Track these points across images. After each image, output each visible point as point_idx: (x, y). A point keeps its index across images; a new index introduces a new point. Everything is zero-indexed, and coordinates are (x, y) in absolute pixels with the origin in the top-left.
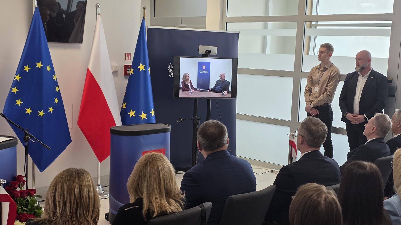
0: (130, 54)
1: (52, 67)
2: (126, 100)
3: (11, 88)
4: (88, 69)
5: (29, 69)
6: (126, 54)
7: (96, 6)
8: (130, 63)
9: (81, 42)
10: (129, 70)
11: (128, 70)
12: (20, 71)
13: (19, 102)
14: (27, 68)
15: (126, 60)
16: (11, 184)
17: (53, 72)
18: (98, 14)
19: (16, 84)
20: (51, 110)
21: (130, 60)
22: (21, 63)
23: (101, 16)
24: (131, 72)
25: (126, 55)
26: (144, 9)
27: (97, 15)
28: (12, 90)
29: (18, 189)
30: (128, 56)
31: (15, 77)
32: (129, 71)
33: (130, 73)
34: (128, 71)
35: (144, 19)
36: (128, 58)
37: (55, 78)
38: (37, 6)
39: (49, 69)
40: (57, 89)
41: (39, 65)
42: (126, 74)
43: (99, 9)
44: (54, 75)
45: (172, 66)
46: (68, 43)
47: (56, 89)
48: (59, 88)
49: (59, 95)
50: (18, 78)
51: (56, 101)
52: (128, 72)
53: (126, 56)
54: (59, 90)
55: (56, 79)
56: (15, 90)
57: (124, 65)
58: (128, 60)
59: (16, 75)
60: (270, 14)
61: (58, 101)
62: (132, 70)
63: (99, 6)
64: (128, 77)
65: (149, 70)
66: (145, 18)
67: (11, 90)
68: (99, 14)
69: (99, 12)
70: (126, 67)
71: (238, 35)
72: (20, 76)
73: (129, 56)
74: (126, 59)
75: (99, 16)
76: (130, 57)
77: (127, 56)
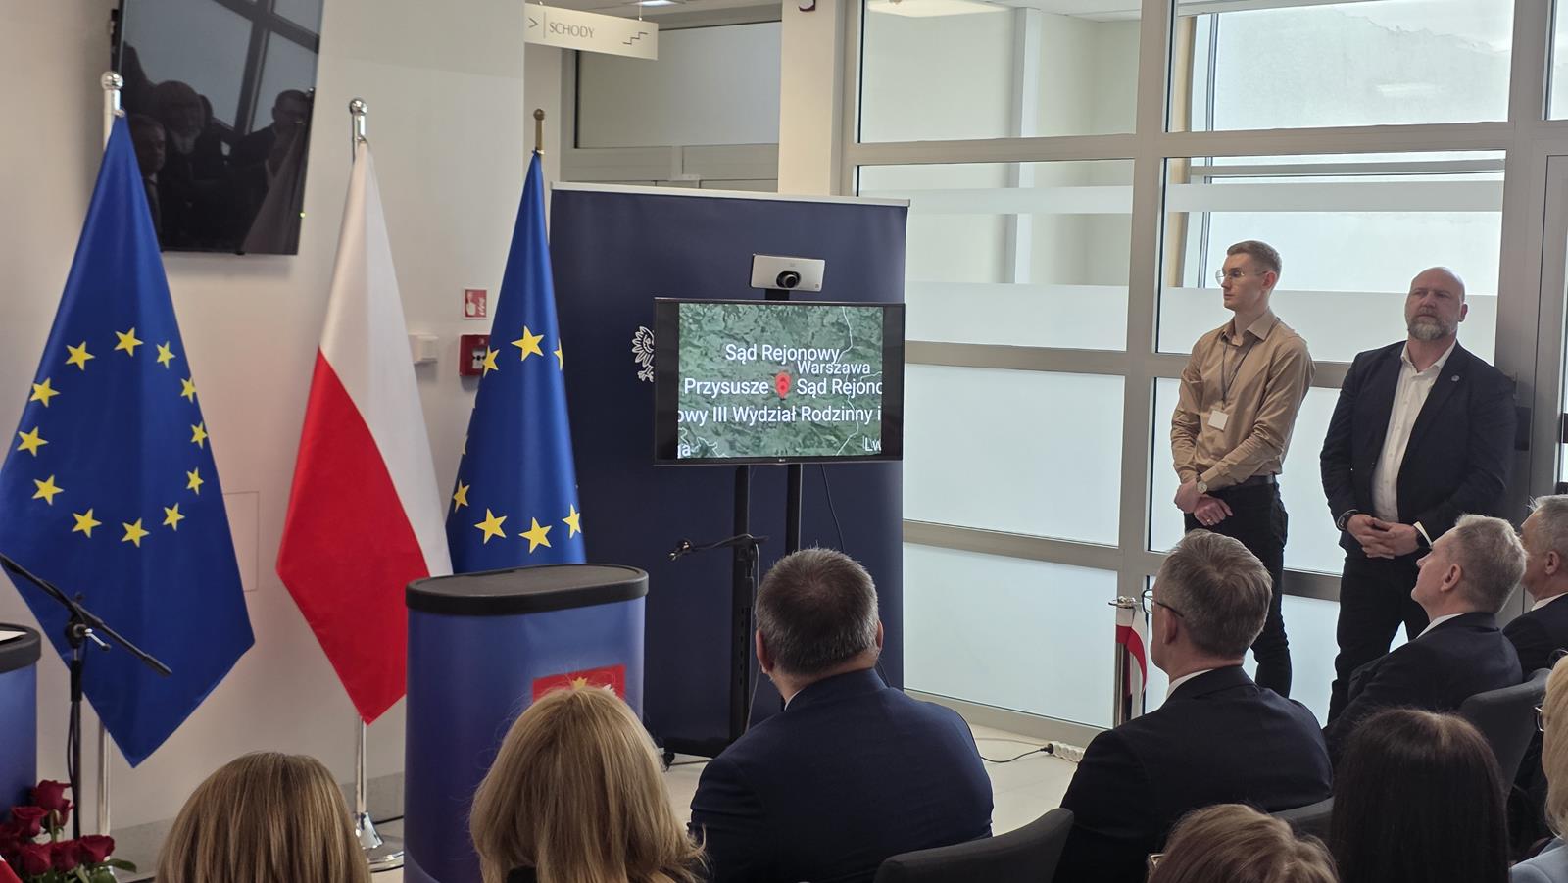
0: (483, 294)
1: (178, 348)
2: (468, 472)
3: (17, 435)
4: (320, 355)
5: (90, 356)
6: (467, 291)
7: (351, 110)
8: (484, 327)
9: (292, 248)
10: (482, 354)
11: (476, 354)
12: (54, 367)
13: (47, 490)
14: (80, 356)
15: (467, 315)
16: (15, 818)
17: (181, 368)
18: (356, 140)
19: (36, 416)
20: (173, 517)
21: (485, 316)
22: (57, 336)
23: (368, 146)
24: (489, 361)
25: (470, 295)
26: (539, 116)
27: (356, 144)
28: (21, 441)
29: (43, 839)
30: (476, 301)
31: (33, 392)
32: (479, 358)
33: (484, 366)
34: (475, 361)
35: (537, 156)
36: (477, 310)
37: (188, 390)
38: (121, 112)
39: (165, 355)
40: (198, 436)
41: (128, 342)
42: (467, 370)
43: (362, 118)
44: (187, 380)
45: (649, 336)
46: (240, 253)
47: (192, 434)
48: (204, 430)
49: (204, 459)
50: (44, 392)
51: (195, 481)
52: (476, 365)
53: (467, 301)
54: (206, 441)
55: (195, 395)
56: (32, 442)
57: (461, 334)
58: (478, 314)
59: (38, 380)
60: (1028, 131)
61: (201, 482)
62: (492, 356)
63: (364, 110)
64: (477, 381)
65: (559, 353)
66: (542, 152)
67: (18, 441)
68: (364, 140)
69: (363, 133)
70: (470, 344)
71: (903, 211)
72: (52, 387)
73: (482, 300)
74: (470, 313)
75: (363, 145)
76: (485, 304)
77: (473, 301)
